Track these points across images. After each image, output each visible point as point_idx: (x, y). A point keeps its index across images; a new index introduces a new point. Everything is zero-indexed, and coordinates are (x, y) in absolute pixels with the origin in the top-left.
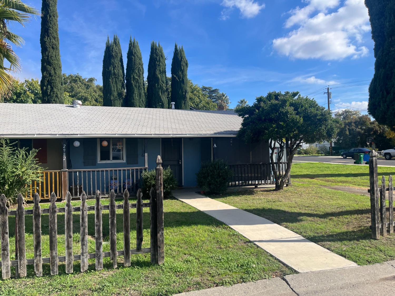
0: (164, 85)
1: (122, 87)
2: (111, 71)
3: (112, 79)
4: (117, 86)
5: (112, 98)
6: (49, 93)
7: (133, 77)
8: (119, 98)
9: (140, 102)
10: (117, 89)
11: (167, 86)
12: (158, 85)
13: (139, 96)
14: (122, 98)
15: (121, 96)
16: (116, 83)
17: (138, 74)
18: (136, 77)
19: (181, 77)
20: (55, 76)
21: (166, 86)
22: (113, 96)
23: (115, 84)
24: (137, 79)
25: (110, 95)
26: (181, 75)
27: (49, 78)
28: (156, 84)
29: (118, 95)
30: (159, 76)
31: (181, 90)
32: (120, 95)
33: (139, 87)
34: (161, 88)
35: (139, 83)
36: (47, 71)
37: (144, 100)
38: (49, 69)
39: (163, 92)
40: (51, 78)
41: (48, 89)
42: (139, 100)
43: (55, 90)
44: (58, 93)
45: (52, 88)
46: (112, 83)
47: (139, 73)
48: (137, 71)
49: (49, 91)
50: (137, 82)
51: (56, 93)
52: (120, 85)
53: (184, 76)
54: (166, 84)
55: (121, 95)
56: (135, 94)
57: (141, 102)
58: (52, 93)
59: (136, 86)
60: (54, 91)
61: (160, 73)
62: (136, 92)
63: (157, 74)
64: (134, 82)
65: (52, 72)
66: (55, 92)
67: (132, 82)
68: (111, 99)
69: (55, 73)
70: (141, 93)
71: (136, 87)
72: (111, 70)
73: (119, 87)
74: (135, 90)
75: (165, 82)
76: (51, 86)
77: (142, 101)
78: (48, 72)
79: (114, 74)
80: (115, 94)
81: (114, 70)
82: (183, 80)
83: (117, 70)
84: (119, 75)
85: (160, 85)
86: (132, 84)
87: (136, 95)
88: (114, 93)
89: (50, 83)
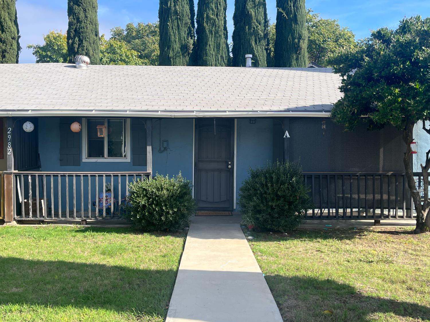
0: (261, 28)
1: (188, 34)
2: (170, 8)
3: (173, 21)
4: (179, 34)
5: (171, 54)
6: (76, 50)
7: (208, 16)
8: (183, 54)
9: (218, 60)
10: (180, 39)
11: (265, 29)
12: (249, 29)
13: (216, 49)
14: (189, 54)
15: (186, 51)
16: (178, 29)
17: (216, 10)
18: (212, 16)
19: (291, 11)
20: (85, 21)
21: (263, 28)
22: (173, 50)
23: (176, 30)
24: (212, 19)
25: (168, 49)
26: (292, 7)
27: (77, 25)
28: (247, 27)
29: (181, 48)
30: (252, 12)
31: (292, 36)
32: (184, 48)
33: (217, 32)
34: (255, 33)
35: (216, 26)
36: (74, 14)
37: (224, 56)
38: (76, 11)
39: (258, 40)
40: (79, 26)
41: (75, 43)
42: (216, 55)
43: (85, 43)
44: (90, 48)
45: (81, 41)
46: (172, 28)
47: (218, 9)
48: (213, 6)
49: (76, 46)
50: (214, 24)
51: (87, 49)
52: (185, 32)
53: (297, 8)
54: (264, 26)
55: (186, 48)
56: (209, 45)
57: (220, 59)
58: (80, 49)
59: (211, 32)
60: (84, 46)
61: (255, 7)
62: (211, 42)
63: (248, 8)
64: (207, 24)
65: (82, 15)
66: (85, 48)
67: (205, 24)
68: (170, 56)
69: (86, 17)
70: (220, 44)
71: (212, 34)
72: (170, 6)
73: (184, 34)
74: (210, 39)
75: (263, 21)
76: (79, 37)
77: (222, 57)
78: (76, 15)
79: (176, 12)
80: (177, 46)
81: (175, 6)
82: (295, 16)
83: (181, 6)
84: (183, 15)
85: (254, 28)
86: (204, 28)
87: (211, 47)
88: (175, 46)
89: (77, 33)
